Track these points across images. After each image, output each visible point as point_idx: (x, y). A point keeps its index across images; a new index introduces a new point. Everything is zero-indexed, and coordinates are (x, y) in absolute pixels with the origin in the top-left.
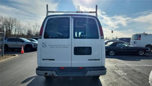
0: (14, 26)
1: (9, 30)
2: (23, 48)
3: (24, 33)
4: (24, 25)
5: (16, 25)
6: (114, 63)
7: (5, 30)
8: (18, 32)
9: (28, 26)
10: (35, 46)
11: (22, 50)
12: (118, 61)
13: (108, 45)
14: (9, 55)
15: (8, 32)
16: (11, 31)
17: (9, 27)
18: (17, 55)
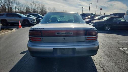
0: (14, 4)
1: (10, 7)
2: (20, 23)
3: (23, 10)
4: (23, 3)
5: (16, 3)
6: (114, 39)
7: (7, 7)
8: (18, 9)
9: (26, 4)
10: (31, 21)
11: (19, 25)
12: (117, 36)
13: (103, 20)
14: (7, 29)
15: (10, 9)
16: (12, 8)
17: (10, 4)
18: (14, 30)
